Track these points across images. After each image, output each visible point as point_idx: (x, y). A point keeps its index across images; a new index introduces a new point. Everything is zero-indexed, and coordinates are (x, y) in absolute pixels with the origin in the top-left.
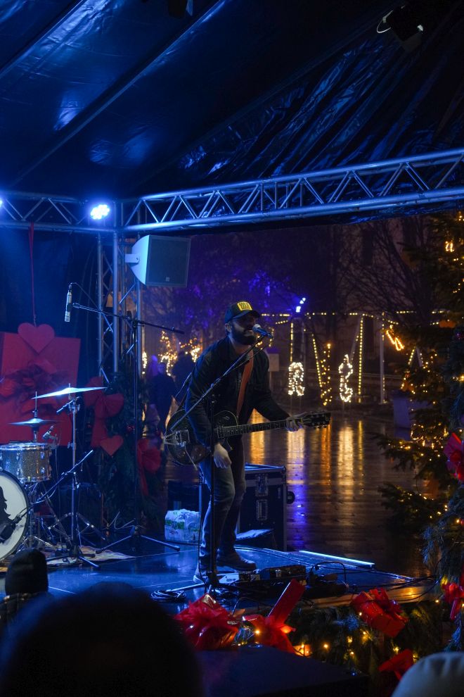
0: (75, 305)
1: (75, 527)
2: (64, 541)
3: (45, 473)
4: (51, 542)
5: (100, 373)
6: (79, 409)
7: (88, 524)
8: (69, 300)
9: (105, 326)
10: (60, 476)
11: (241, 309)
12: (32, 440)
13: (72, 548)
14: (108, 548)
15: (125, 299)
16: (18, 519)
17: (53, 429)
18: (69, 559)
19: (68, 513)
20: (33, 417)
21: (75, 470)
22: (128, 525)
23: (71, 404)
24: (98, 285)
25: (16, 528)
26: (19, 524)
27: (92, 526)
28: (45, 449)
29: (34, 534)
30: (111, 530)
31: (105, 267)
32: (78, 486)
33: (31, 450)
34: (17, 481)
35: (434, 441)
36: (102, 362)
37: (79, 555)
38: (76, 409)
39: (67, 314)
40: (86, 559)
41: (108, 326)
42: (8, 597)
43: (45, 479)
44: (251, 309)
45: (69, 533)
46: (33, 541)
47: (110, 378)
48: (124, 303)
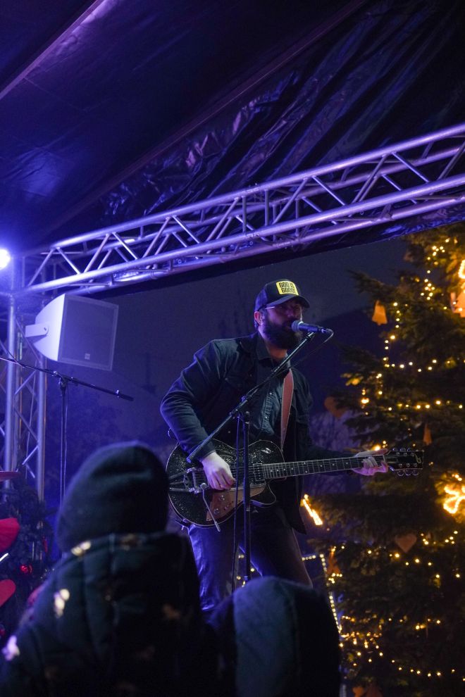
11: (281, 293)
35: (368, 639)
44: (297, 294)
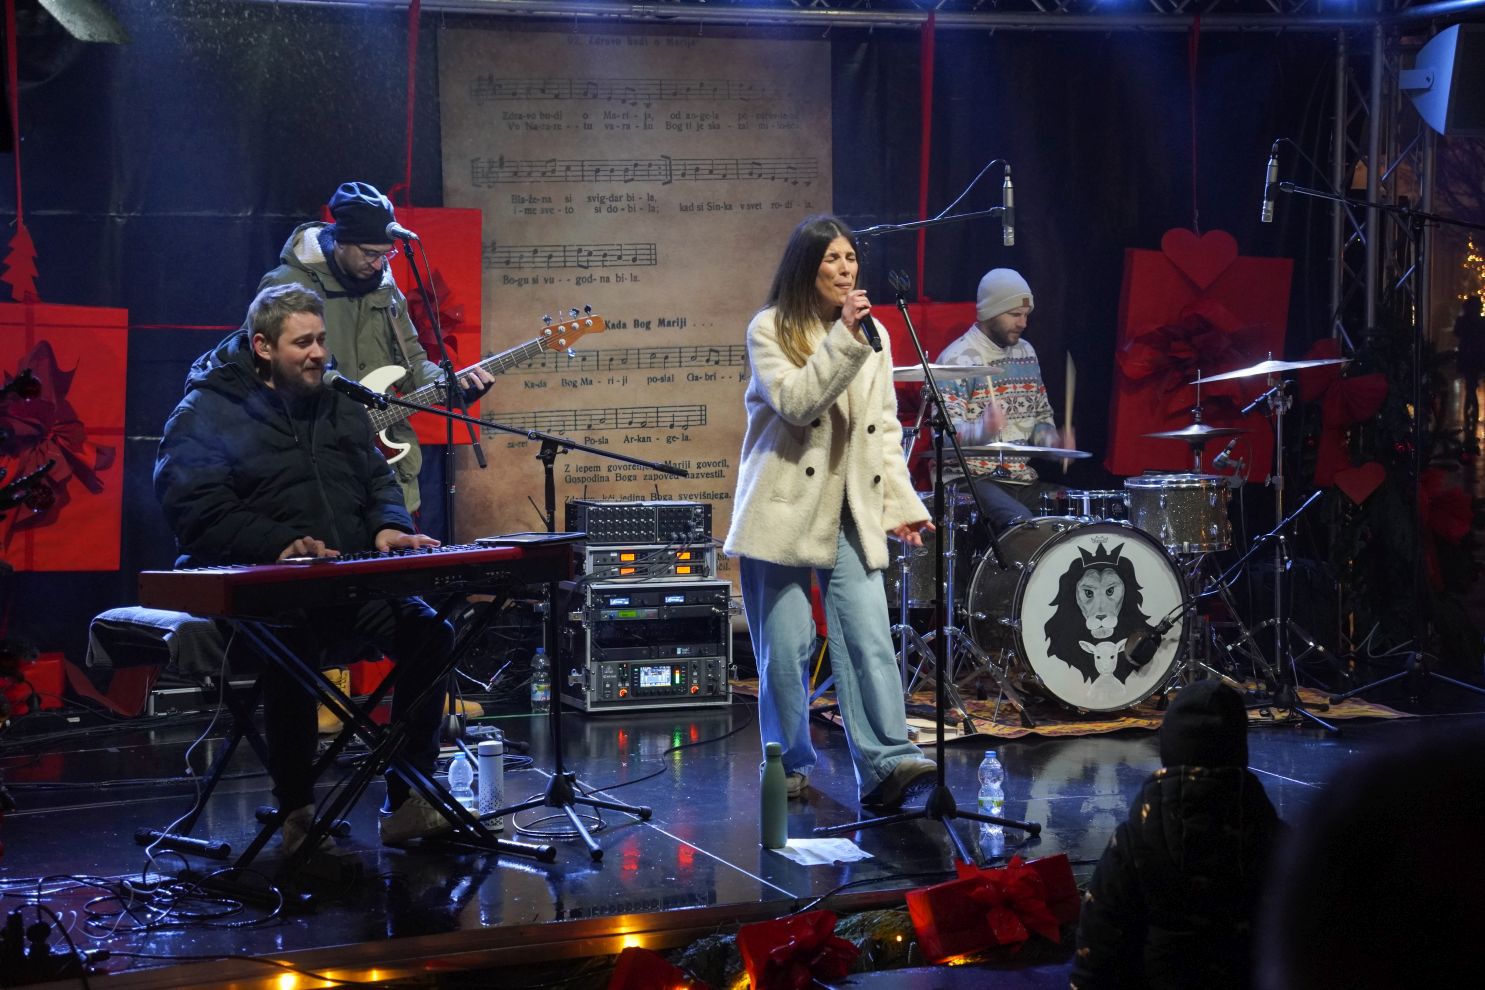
0: (1284, 186)
1: (1284, 648)
2: (1261, 676)
3: (1219, 536)
4: (1232, 675)
5: (1335, 332)
6: (1289, 405)
7: (1311, 644)
8: (1271, 175)
9: (1348, 229)
10: (1251, 543)
12: (1190, 468)
13: (1279, 691)
14: (1355, 695)
15: (1395, 170)
16: (1166, 625)
17: (1236, 445)
18: (1274, 710)
19: (1267, 619)
20: (1192, 423)
21: (1282, 531)
22: (1400, 650)
23: (1274, 395)
24: (1334, 143)
25: (1162, 643)
26: (1167, 636)
27: (1321, 648)
28: (1219, 488)
29: (1199, 656)
30: (1360, 658)
31: (1352, 101)
32: (1288, 566)
33: (1188, 489)
34: (1162, 551)
36: (1338, 308)
37: (1293, 704)
38: (1284, 404)
39: (1267, 206)
40: (1311, 712)
41: (1354, 230)
42: (1164, 771)
43: (1220, 546)
45: (1271, 660)
46: (1196, 672)
47: (1357, 342)
48: (1392, 179)
